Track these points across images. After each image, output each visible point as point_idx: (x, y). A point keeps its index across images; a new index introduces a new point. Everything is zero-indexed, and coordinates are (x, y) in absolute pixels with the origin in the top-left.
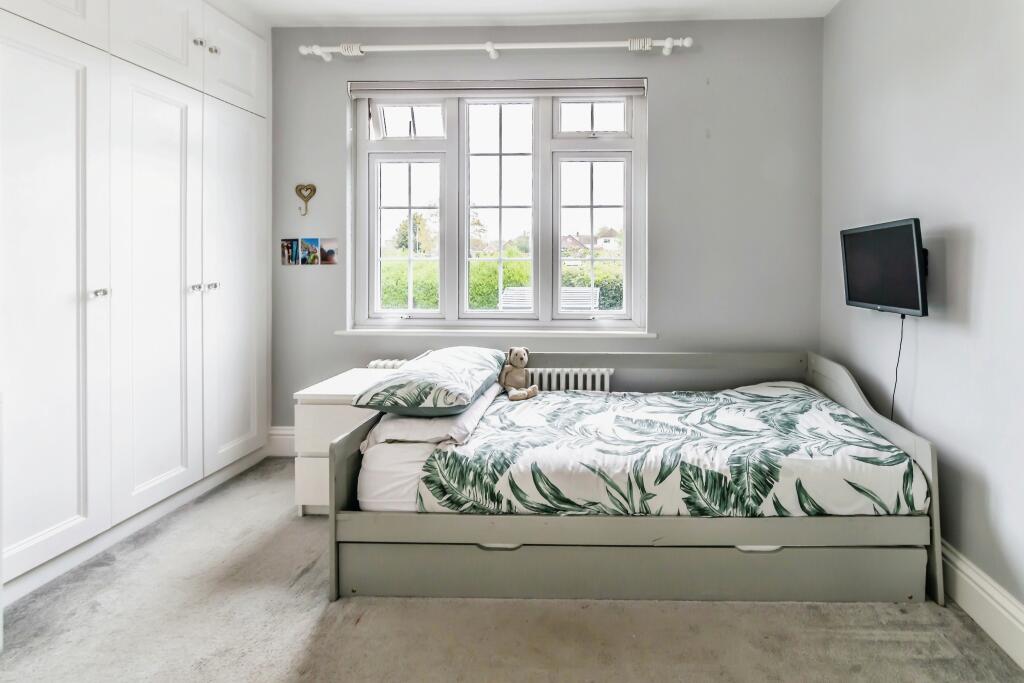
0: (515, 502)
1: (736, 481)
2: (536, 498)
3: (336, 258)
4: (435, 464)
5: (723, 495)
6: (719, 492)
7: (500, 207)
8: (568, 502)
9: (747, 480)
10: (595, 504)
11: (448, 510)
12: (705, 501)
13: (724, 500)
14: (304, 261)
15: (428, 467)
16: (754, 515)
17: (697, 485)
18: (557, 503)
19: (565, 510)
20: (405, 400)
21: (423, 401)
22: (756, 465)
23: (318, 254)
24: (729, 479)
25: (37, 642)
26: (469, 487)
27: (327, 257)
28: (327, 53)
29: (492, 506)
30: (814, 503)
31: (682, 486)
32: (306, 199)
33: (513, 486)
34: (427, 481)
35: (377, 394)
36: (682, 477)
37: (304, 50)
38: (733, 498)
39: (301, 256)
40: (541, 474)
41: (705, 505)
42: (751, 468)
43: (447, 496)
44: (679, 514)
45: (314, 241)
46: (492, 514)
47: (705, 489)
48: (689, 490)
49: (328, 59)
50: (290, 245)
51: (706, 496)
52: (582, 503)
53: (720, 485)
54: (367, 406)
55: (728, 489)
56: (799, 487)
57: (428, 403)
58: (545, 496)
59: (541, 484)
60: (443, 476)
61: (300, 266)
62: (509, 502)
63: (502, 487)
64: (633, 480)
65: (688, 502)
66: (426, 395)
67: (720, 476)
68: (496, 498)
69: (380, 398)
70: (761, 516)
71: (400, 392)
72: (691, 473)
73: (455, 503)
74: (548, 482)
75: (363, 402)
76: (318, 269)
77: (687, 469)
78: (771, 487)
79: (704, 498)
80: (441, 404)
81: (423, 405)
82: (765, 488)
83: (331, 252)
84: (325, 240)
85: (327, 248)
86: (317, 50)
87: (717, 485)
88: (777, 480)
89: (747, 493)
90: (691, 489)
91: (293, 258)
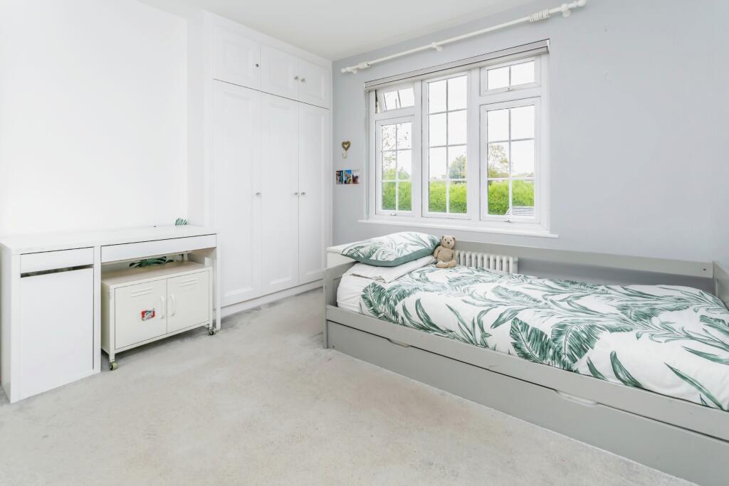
0: (405, 319)
1: (554, 340)
2: (416, 319)
3: (359, 180)
4: (369, 289)
5: (542, 347)
6: (539, 345)
7: (447, 146)
8: (434, 326)
9: (564, 342)
10: (451, 331)
11: (372, 315)
12: (528, 348)
13: (543, 351)
14: (345, 182)
15: (365, 290)
16: (570, 370)
17: (523, 336)
18: (428, 326)
19: (434, 331)
20: (363, 254)
21: (371, 256)
22: (576, 332)
23: (351, 178)
24: (549, 337)
25: (230, 329)
26: (382, 305)
27: (355, 180)
28: (354, 70)
29: (393, 318)
30: (628, 375)
31: (511, 333)
32: (346, 149)
33: (404, 308)
34: (364, 297)
35: (351, 250)
36: (512, 327)
37: (343, 71)
38: (551, 352)
39: (344, 179)
40: (420, 305)
41: (528, 351)
42: (571, 334)
43: (372, 308)
44: (509, 353)
45: (350, 171)
46: (394, 323)
47: (529, 340)
48: (517, 338)
49: (355, 72)
50: (340, 173)
51: (528, 344)
52: (444, 329)
53: (541, 339)
54: (346, 255)
55: (547, 344)
56: (614, 358)
57: (373, 258)
58: (422, 320)
59: (419, 311)
60: (371, 296)
61: (344, 185)
62: (402, 319)
63: (399, 308)
64: (476, 321)
65: (515, 346)
66: (373, 253)
67: (542, 334)
68: (395, 314)
69: (352, 252)
70: (576, 371)
71: (362, 250)
72: (519, 327)
73: (376, 313)
74: (423, 311)
75: (345, 253)
76: (351, 185)
77: (518, 323)
78: (586, 351)
79: (527, 347)
80: (379, 259)
81: (371, 258)
82: (580, 351)
83: (357, 177)
84: (355, 171)
85: (355, 176)
86: (349, 69)
87: (538, 339)
88: (592, 348)
89: (563, 351)
90: (518, 337)
91: (341, 181)
